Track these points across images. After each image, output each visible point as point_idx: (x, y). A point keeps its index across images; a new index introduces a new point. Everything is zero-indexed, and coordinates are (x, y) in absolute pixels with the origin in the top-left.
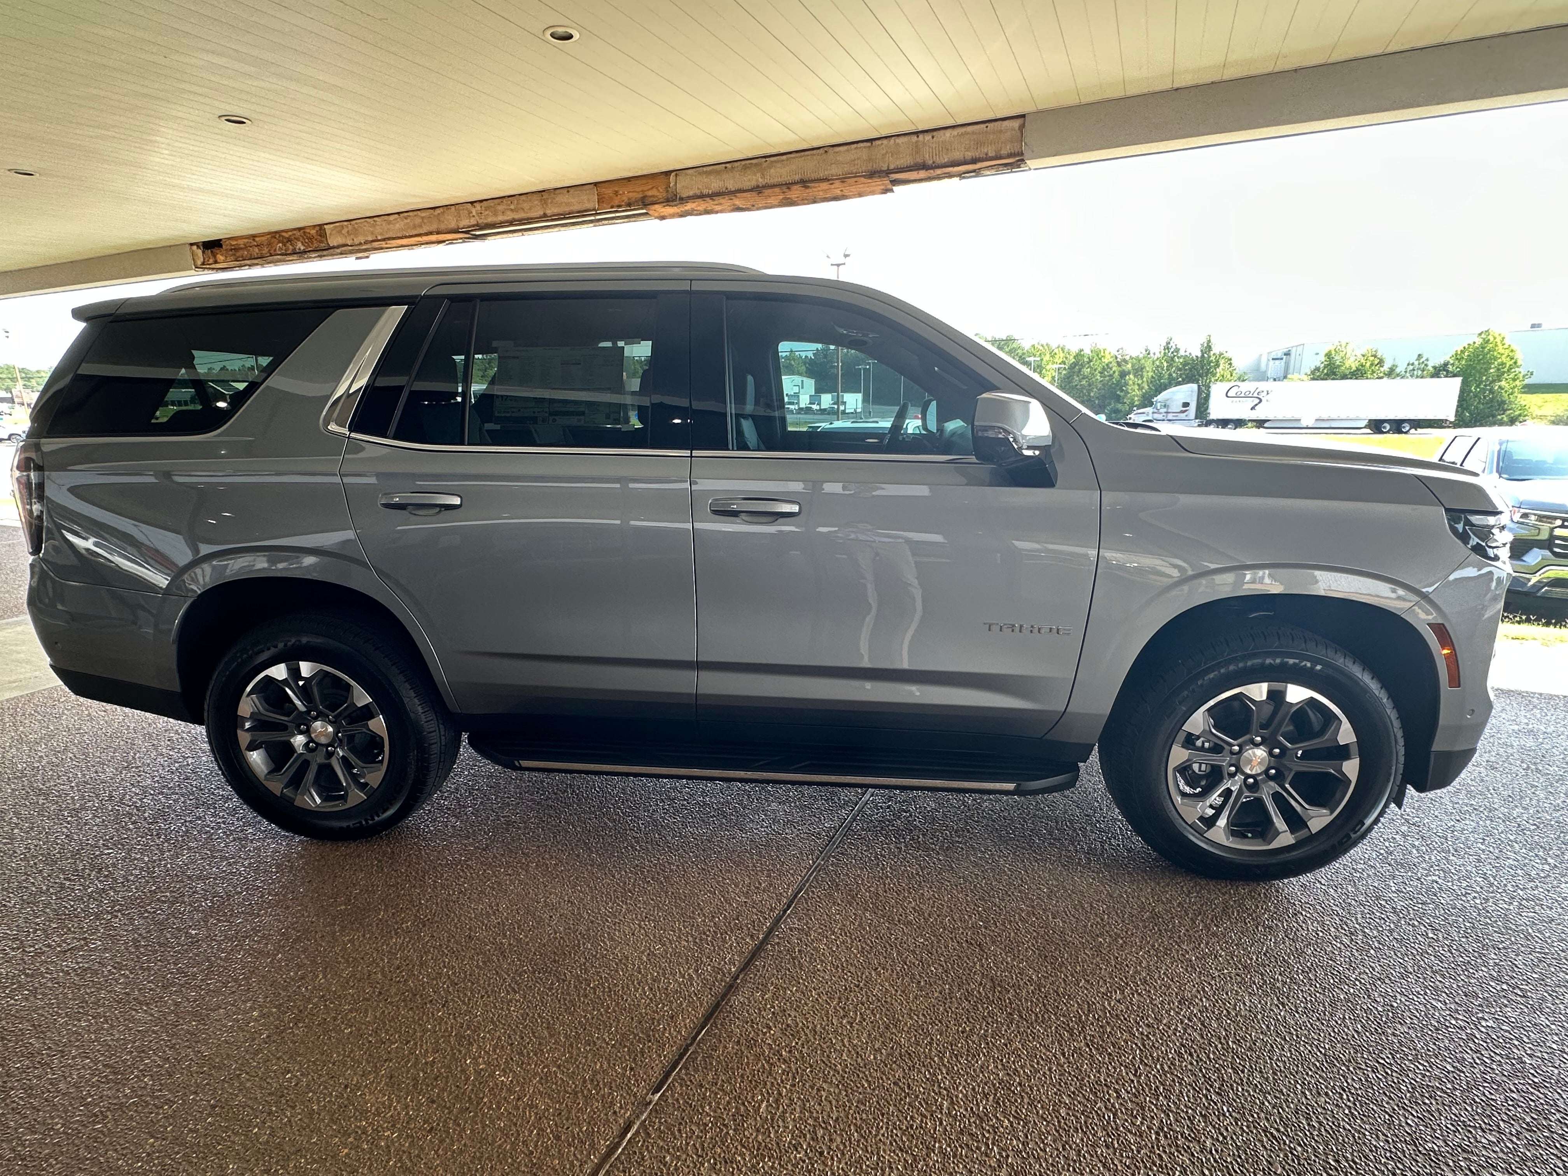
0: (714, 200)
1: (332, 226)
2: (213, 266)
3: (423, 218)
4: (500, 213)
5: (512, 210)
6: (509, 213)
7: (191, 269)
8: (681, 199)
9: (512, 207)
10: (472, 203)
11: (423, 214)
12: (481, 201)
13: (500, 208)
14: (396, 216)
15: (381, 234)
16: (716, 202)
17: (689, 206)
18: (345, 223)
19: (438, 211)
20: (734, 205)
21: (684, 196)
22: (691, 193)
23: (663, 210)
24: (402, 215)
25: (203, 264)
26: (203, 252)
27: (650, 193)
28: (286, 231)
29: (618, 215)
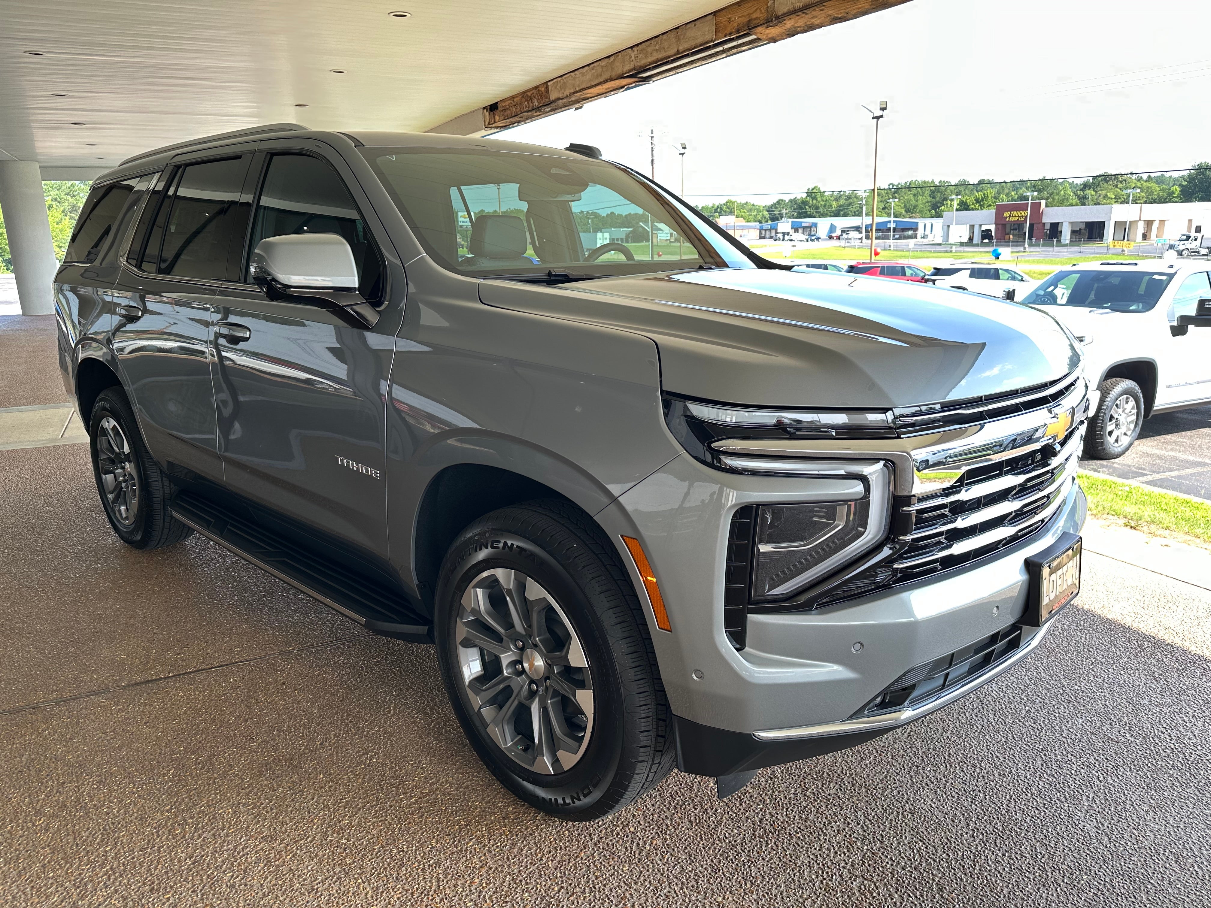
0: (807, 14)
1: (552, 82)
2: (493, 126)
3: (602, 67)
4: (649, 55)
5: (657, 50)
6: (655, 54)
7: (481, 129)
8: (777, 18)
9: (657, 48)
10: (632, 47)
11: (602, 63)
12: (637, 45)
13: (649, 50)
14: (587, 67)
15: (579, 86)
16: (810, 16)
17: (789, 24)
18: (559, 79)
19: (612, 59)
20: (829, 15)
21: (780, 13)
22: (785, 10)
23: (768, 31)
24: (591, 66)
25: (489, 124)
26: (489, 114)
27: (754, 16)
28: (528, 91)
29: (740, 42)
